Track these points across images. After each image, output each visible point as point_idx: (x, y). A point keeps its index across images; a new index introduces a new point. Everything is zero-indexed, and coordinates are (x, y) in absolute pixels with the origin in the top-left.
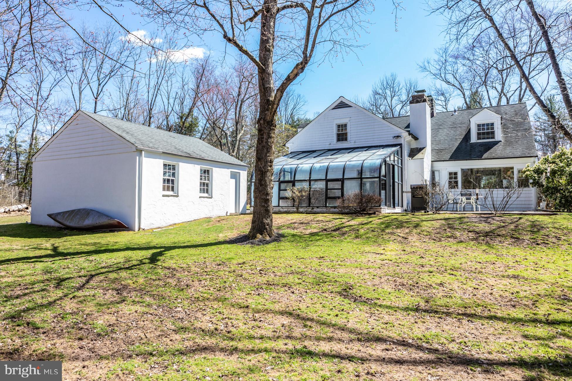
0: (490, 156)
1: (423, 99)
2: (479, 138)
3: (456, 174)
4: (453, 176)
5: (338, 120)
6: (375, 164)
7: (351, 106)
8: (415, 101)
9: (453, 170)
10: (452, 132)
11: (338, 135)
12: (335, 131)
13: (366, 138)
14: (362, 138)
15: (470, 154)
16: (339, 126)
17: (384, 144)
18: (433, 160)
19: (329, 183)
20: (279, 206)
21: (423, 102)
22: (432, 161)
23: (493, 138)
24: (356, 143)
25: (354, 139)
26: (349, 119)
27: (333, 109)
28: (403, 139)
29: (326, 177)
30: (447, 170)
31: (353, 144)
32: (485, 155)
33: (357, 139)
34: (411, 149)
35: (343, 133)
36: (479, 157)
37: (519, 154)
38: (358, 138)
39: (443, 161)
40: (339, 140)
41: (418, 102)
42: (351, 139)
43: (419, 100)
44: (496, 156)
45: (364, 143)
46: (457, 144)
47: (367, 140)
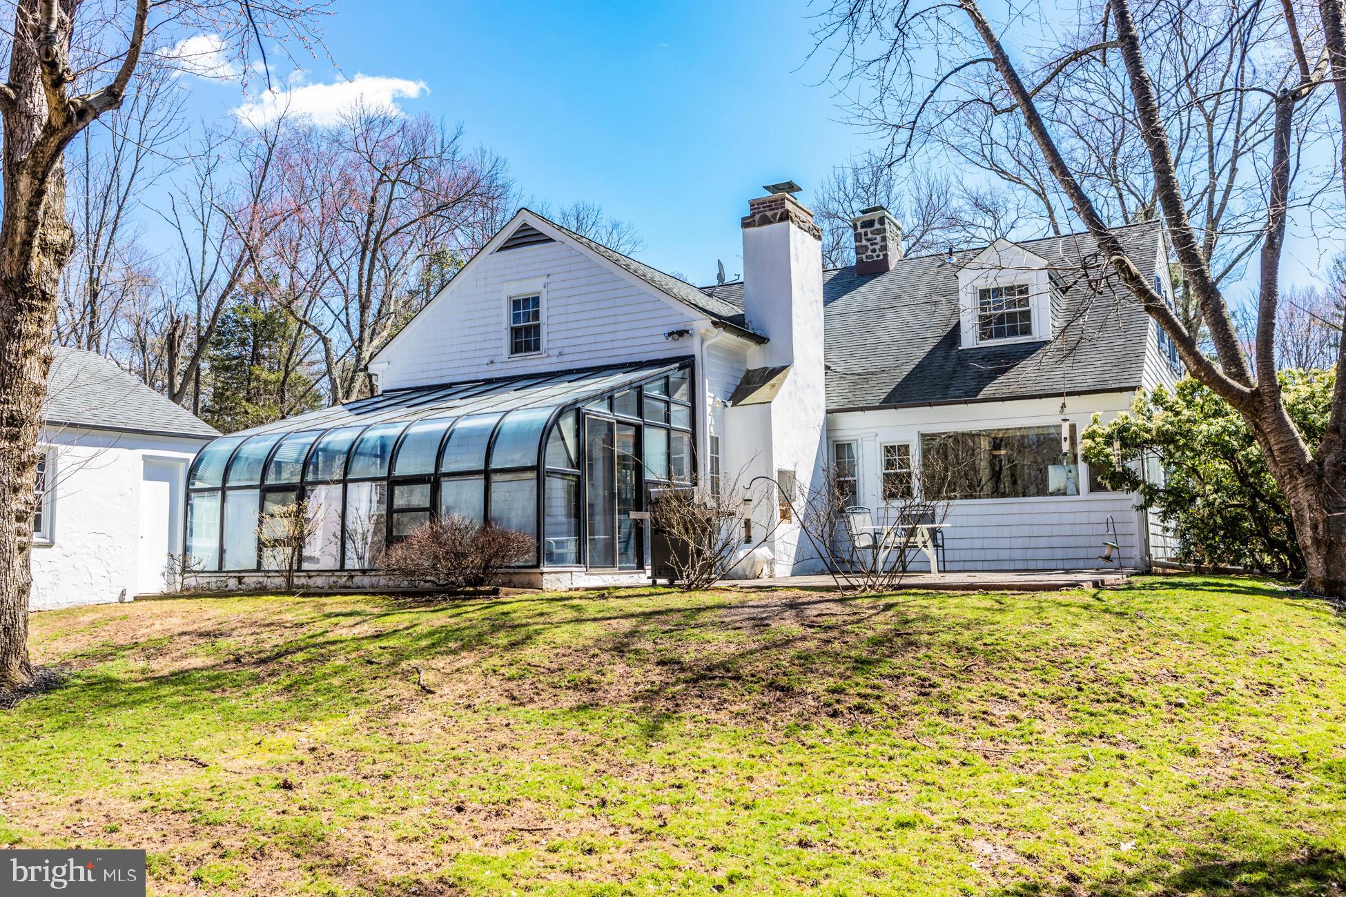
0: (1005, 391)
1: (779, 212)
2: (985, 334)
3: (904, 449)
4: (895, 454)
5: (513, 285)
6: (532, 422)
7: (551, 240)
8: (757, 217)
9: (896, 439)
10: (922, 316)
11: (515, 332)
12: (503, 320)
13: (592, 339)
14: (581, 341)
15: (947, 387)
16: (516, 304)
17: (644, 358)
18: (833, 407)
19: (398, 490)
20: (259, 569)
21: (781, 219)
22: (828, 412)
23: (1027, 330)
24: (565, 358)
25: (559, 344)
26: (544, 280)
27: (501, 249)
28: (696, 341)
29: (390, 472)
30: (878, 439)
31: (555, 359)
32: (988, 391)
33: (566, 343)
34: (748, 371)
35: (530, 327)
36: (970, 396)
37: (1089, 382)
38: (571, 342)
39: (862, 409)
40: (516, 348)
41: (765, 221)
42: (551, 345)
43: (769, 214)
44: (1019, 391)
45: (585, 356)
46: (920, 354)
47: (594, 347)
